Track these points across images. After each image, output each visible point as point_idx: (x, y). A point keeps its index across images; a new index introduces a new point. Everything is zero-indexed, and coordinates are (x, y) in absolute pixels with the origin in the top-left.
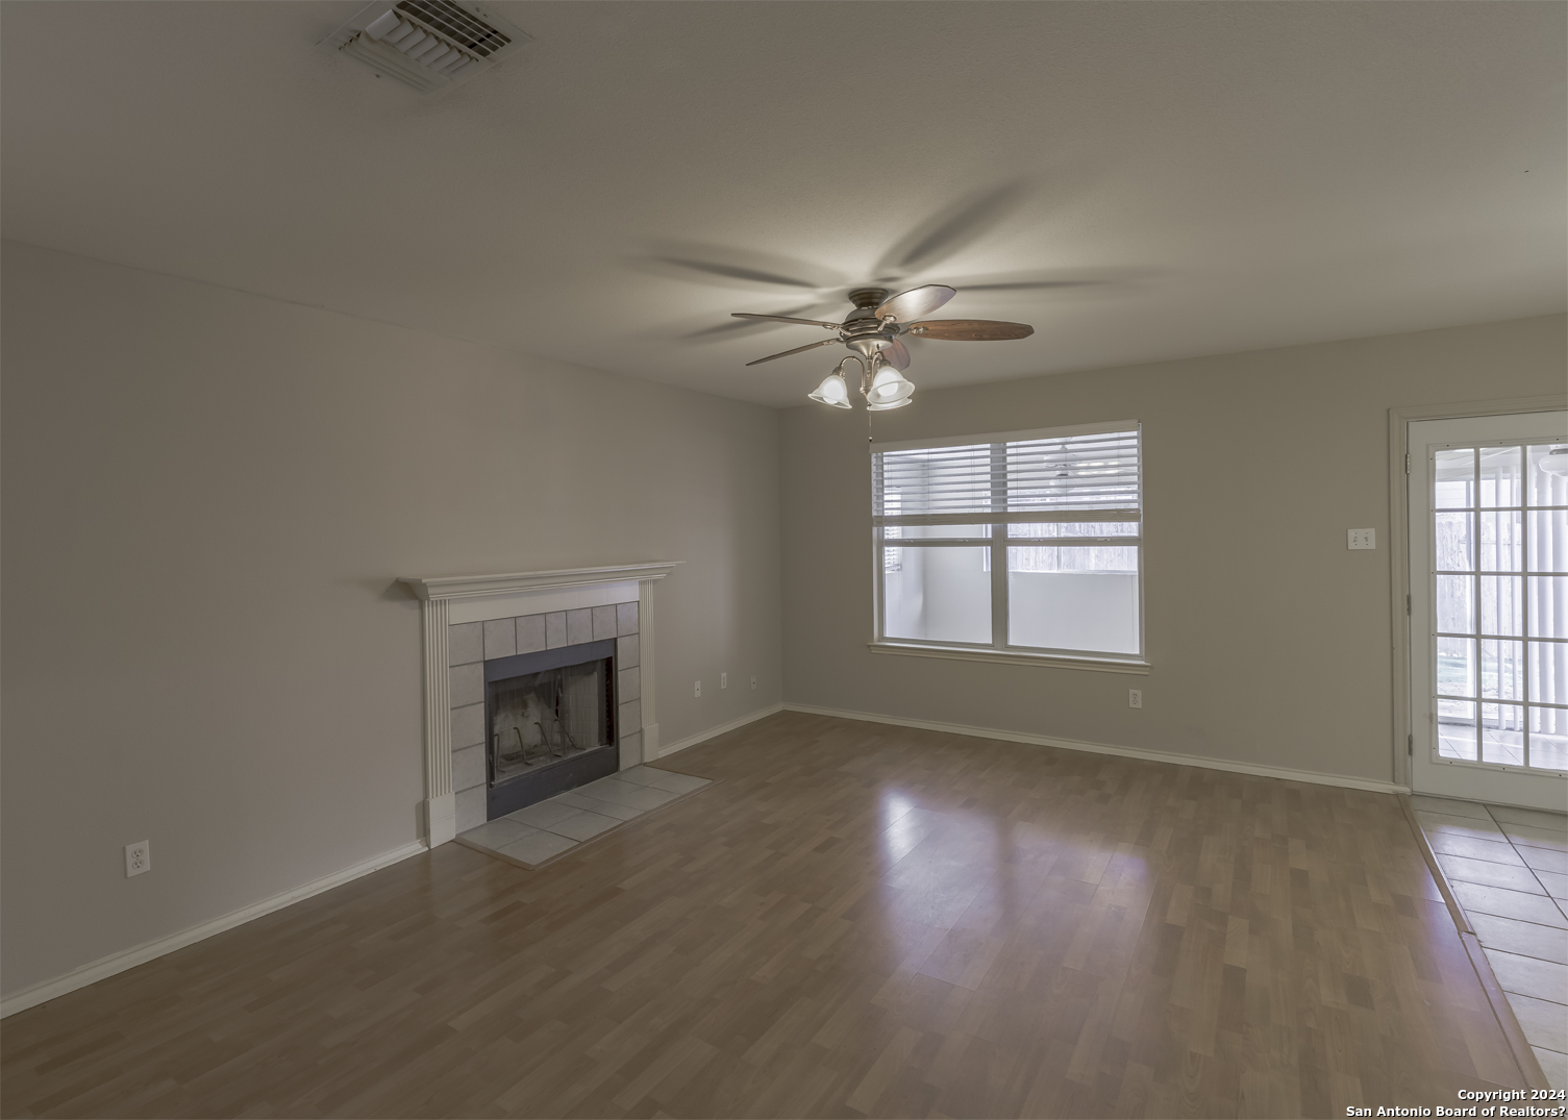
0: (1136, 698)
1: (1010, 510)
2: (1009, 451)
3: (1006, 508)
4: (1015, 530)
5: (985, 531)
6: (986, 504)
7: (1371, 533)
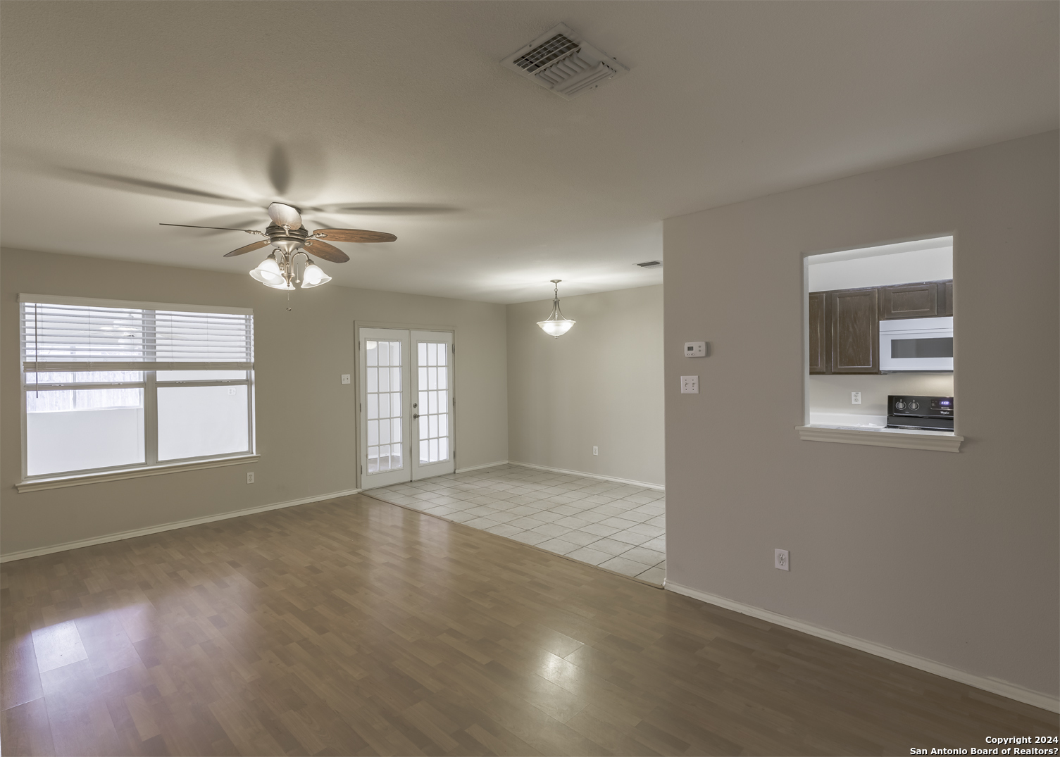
0: (251, 477)
1: (158, 360)
2: (157, 317)
3: (155, 359)
4: (162, 376)
5: (136, 376)
6: (137, 355)
7: (348, 376)
